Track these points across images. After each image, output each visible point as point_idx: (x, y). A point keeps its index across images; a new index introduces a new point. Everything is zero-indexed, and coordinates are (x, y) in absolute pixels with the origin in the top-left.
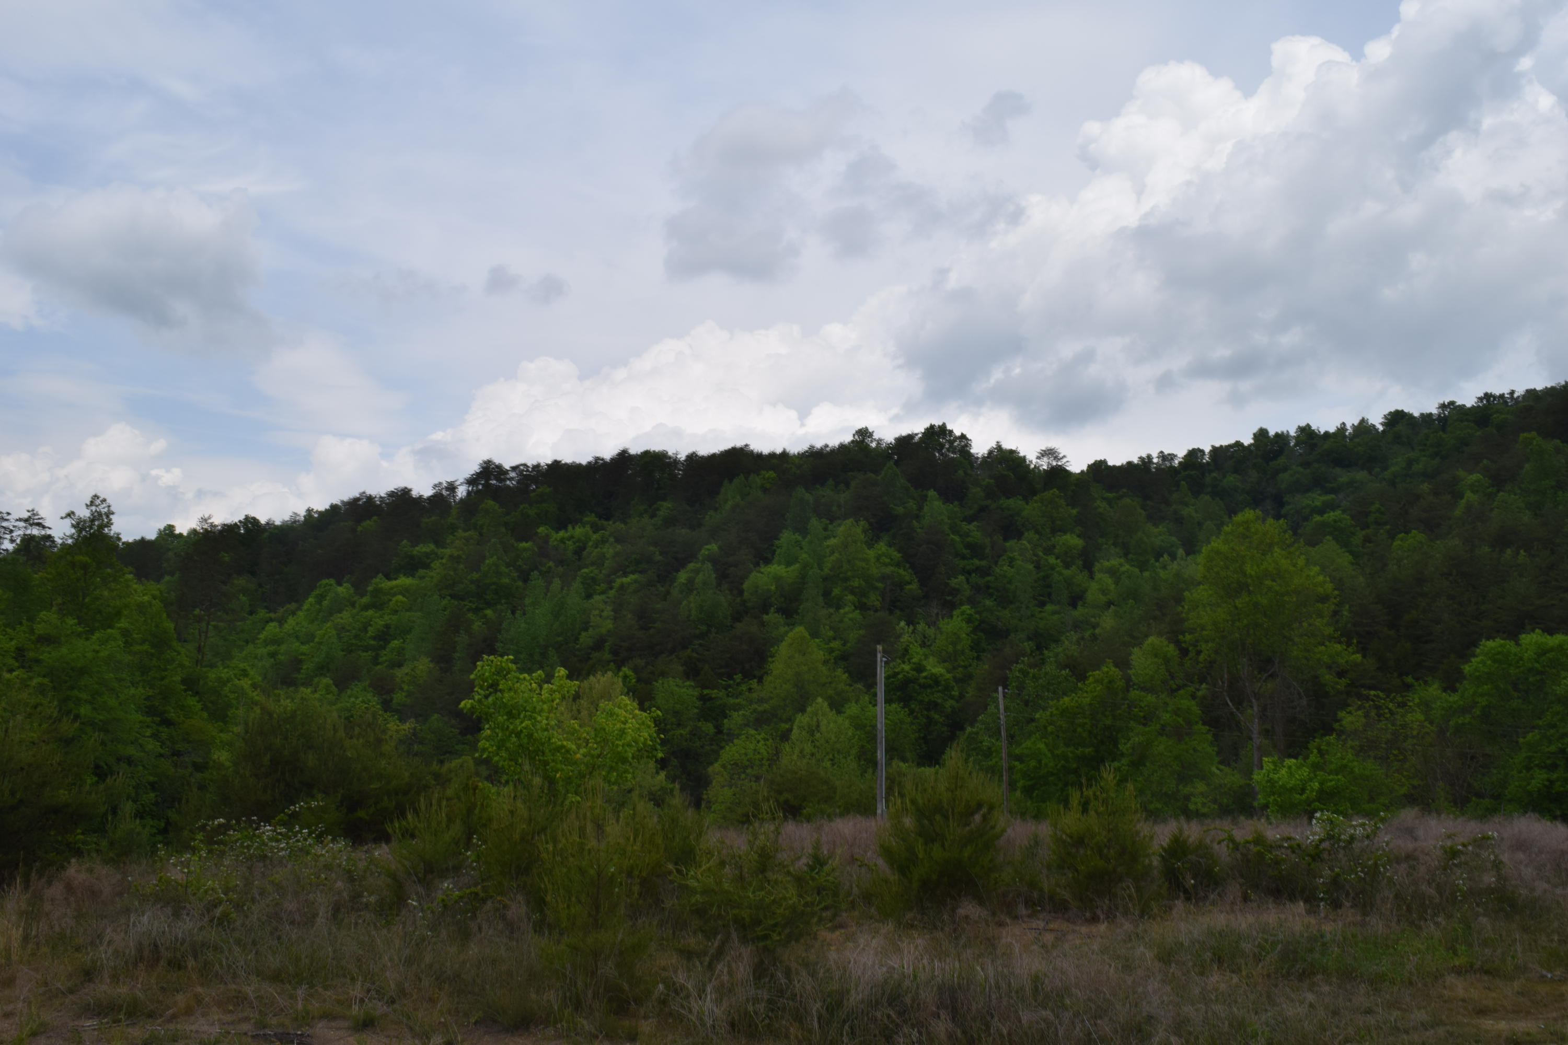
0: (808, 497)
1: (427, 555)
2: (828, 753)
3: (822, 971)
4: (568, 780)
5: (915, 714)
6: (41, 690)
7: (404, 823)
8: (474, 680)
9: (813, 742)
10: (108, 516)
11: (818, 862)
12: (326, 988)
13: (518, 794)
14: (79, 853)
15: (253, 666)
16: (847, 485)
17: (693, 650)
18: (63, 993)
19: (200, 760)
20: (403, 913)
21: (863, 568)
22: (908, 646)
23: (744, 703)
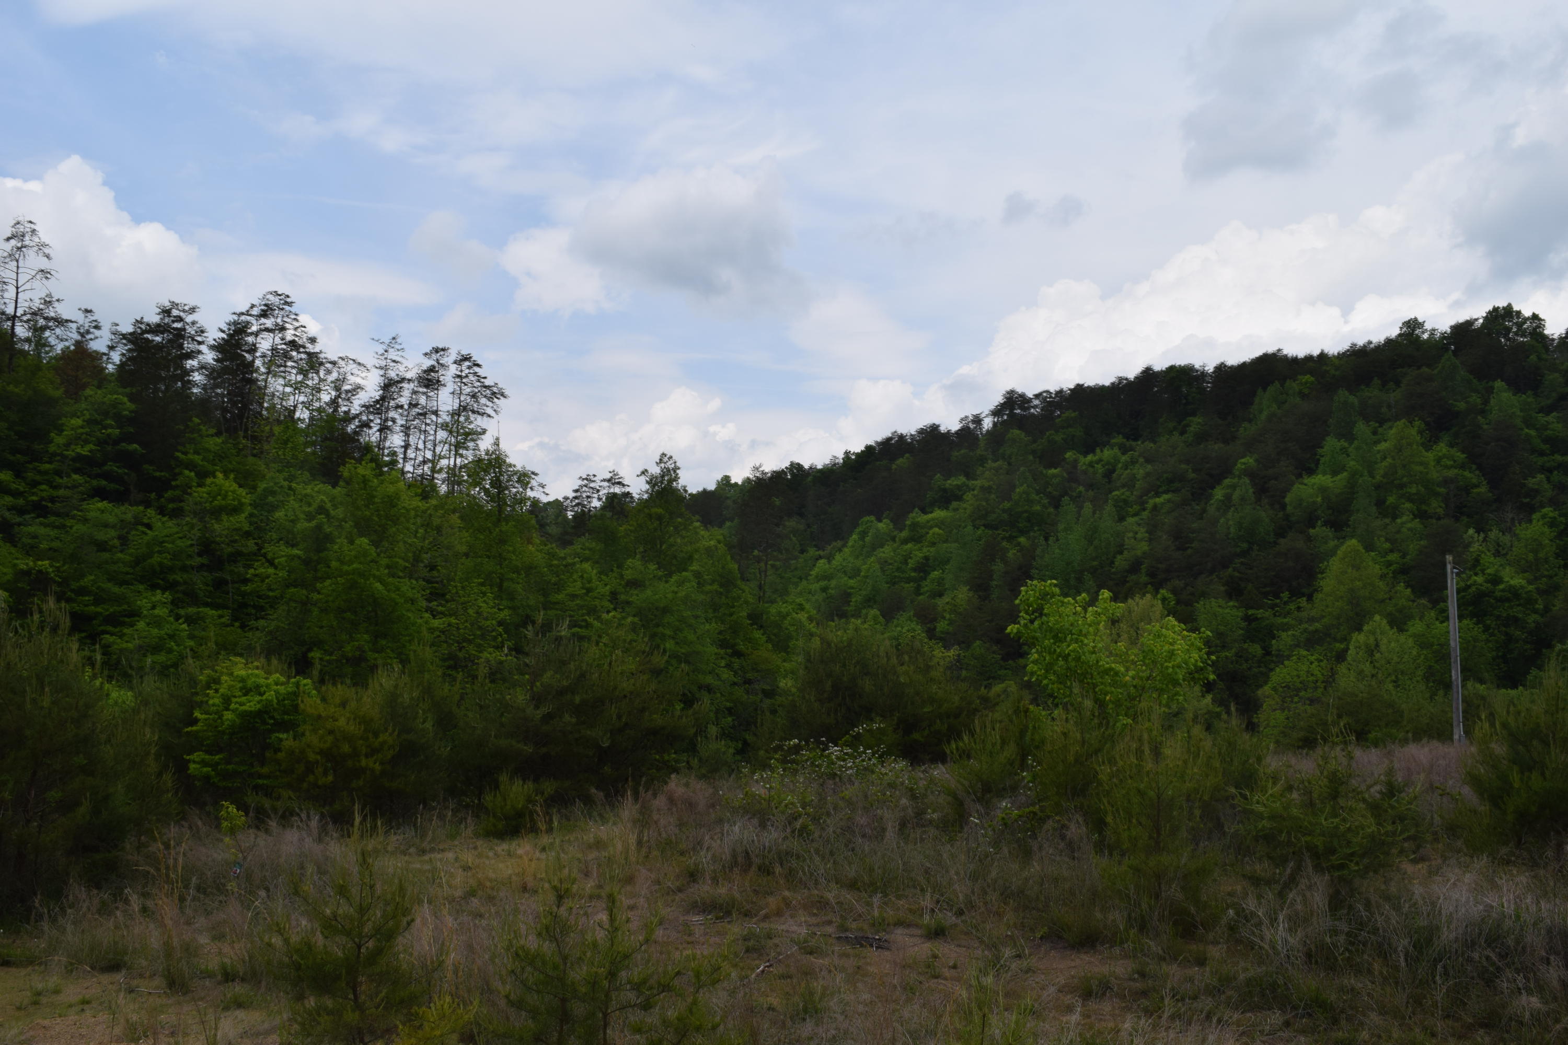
0: (1352, 399)
1: (959, 487)
2: (1389, 675)
3: (1407, 905)
4: (1118, 703)
5: (1491, 631)
6: (634, 628)
7: (961, 744)
8: (1019, 605)
9: (1371, 662)
10: (675, 472)
11: (1392, 790)
12: (899, 897)
13: (1070, 716)
14: (676, 771)
15: (808, 600)
16: (1398, 383)
17: (1234, 570)
18: (673, 891)
19: (768, 687)
20: (966, 829)
21: (1421, 473)
22: (1479, 555)
23: (1293, 622)
